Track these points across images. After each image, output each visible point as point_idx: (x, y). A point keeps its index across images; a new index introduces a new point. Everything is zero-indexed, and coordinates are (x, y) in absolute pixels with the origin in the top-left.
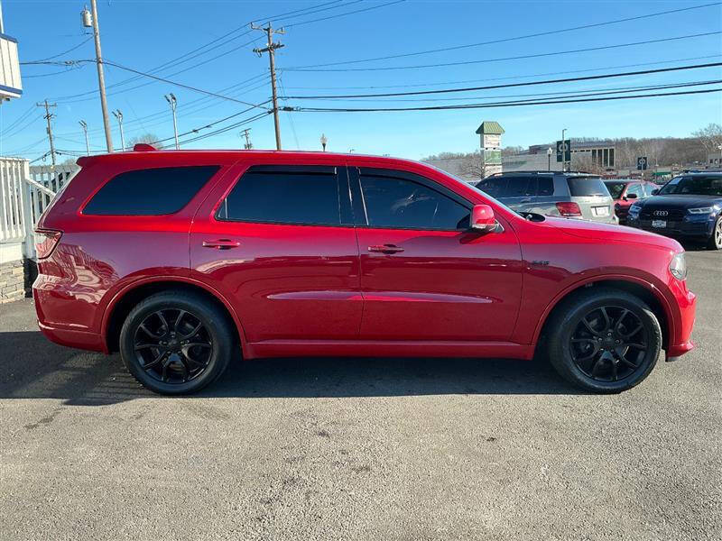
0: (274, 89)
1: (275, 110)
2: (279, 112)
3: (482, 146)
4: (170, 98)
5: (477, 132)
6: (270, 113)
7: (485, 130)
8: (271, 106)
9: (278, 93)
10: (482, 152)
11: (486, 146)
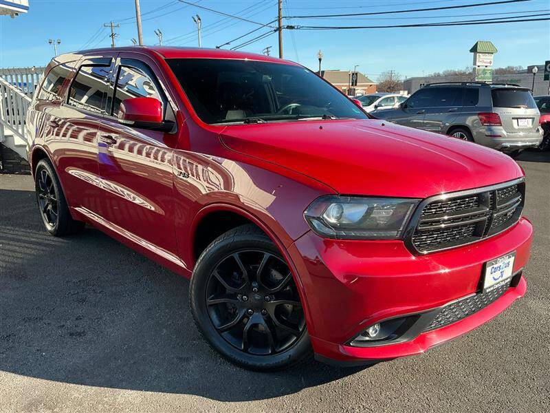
0: (280, 9)
1: (279, 29)
2: (283, 31)
3: (475, 64)
4: (196, 19)
5: (471, 51)
6: (275, 31)
7: (479, 49)
8: (276, 25)
9: (283, 14)
10: (474, 69)
11: (478, 64)
